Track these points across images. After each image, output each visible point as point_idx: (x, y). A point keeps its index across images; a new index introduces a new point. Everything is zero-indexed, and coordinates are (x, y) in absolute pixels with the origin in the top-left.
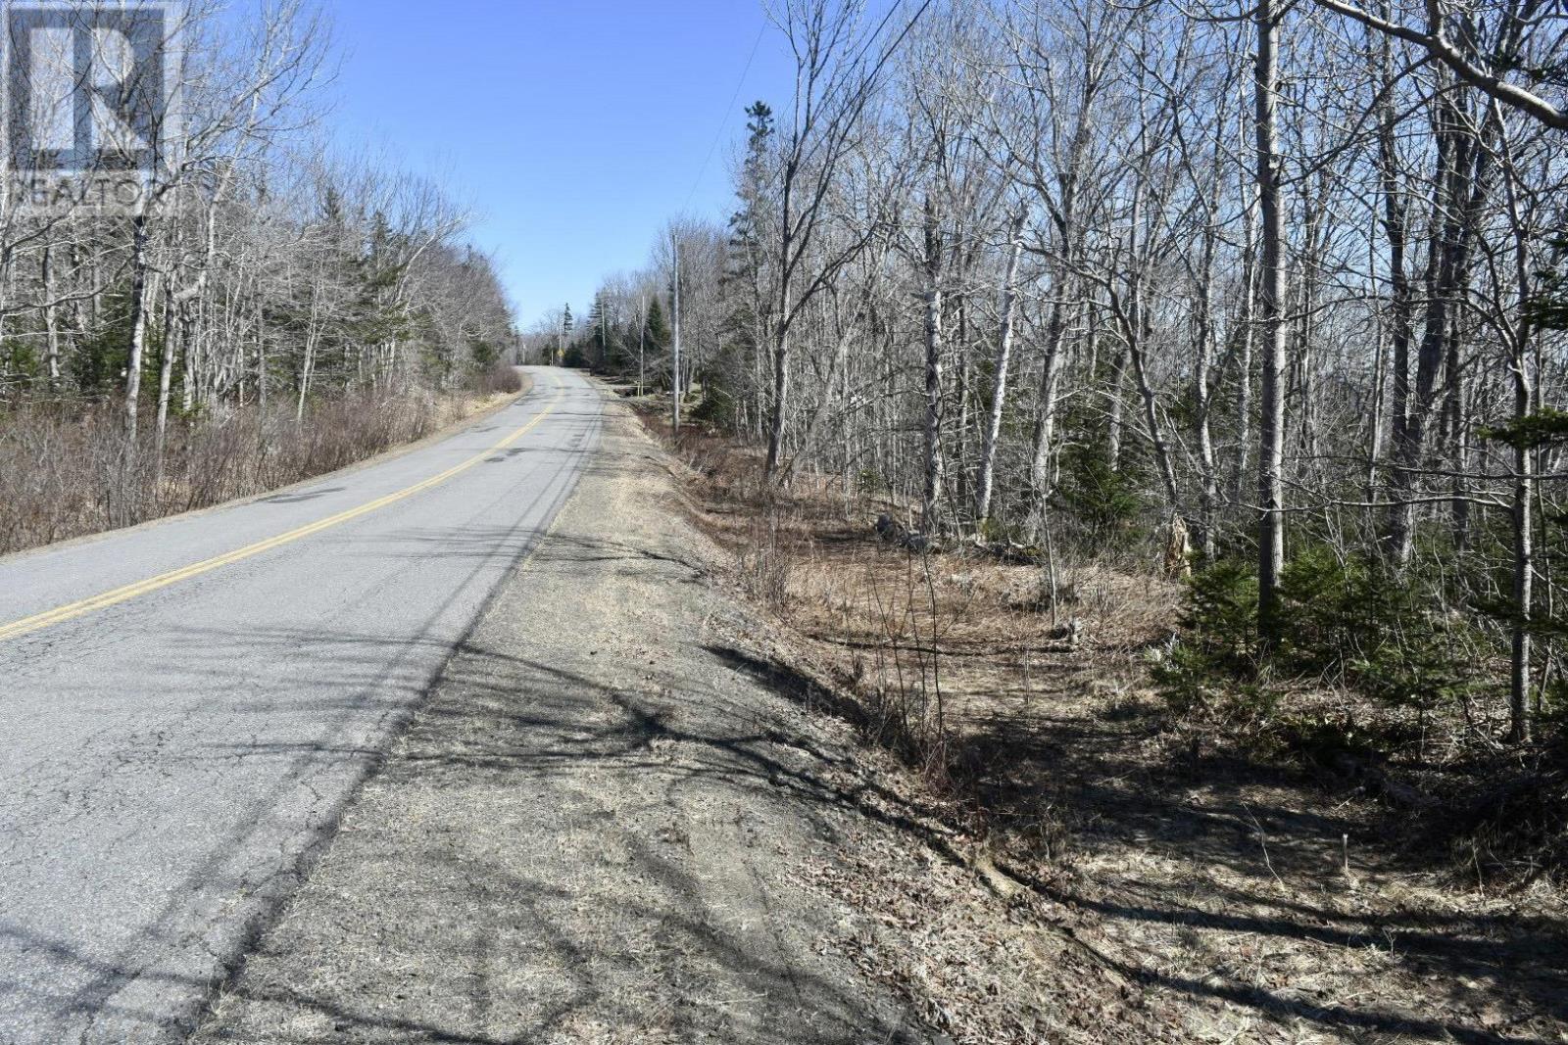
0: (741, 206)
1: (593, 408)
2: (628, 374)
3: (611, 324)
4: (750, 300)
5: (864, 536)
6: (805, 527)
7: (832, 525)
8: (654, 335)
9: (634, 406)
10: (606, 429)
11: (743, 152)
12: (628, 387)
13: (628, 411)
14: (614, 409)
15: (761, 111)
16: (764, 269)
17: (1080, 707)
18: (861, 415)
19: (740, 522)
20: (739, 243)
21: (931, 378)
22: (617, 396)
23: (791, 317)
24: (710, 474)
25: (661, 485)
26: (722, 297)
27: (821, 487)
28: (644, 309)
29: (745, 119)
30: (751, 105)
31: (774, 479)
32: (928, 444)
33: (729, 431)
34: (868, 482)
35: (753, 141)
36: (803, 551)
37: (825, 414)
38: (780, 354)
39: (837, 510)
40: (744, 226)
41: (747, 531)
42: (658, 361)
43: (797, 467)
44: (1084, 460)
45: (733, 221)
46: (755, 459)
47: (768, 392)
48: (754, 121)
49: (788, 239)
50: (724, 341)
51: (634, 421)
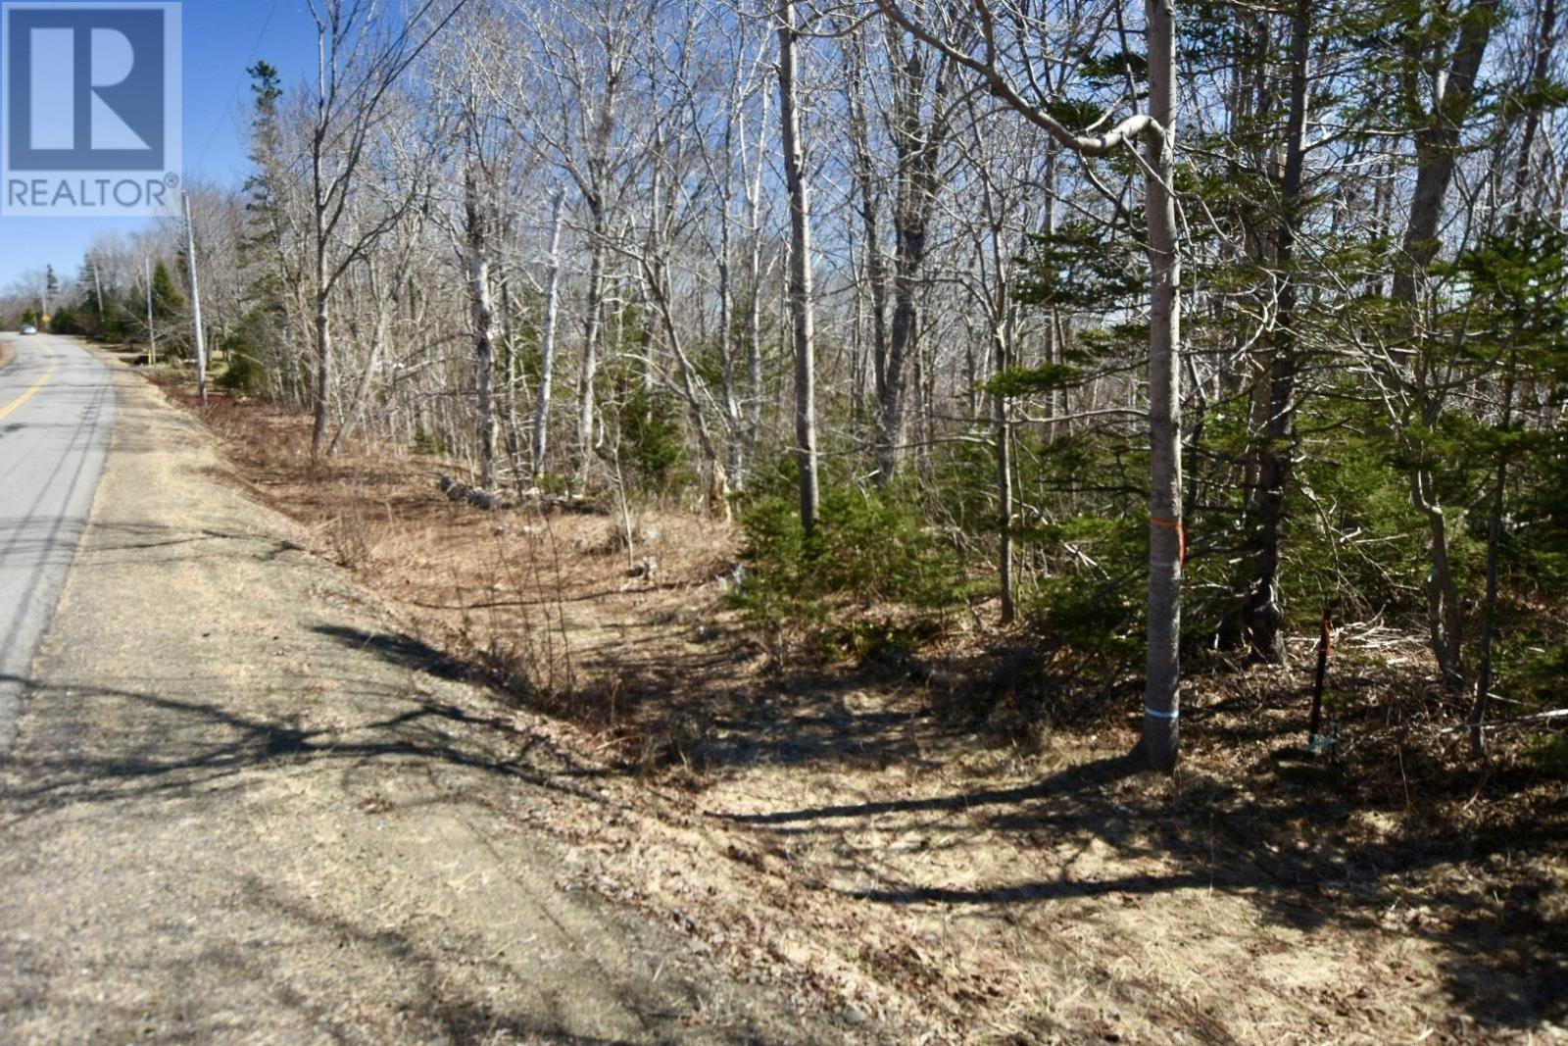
0: (253, 169)
1: (99, 378)
2: (134, 342)
3: (106, 288)
4: (275, 266)
8: (165, 300)
9: (147, 375)
10: (120, 401)
11: (251, 113)
12: (136, 355)
13: (143, 381)
14: (122, 377)
15: (265, 71)
16: (290, 234)
20: (255, 209)
21: (483, 346)
22: (125, 365)
23: (331, 285)
26: (243, 264)
28: (148, 274)
29: (249, 79)
30: (253, 66)
31: (324, 446)
33: (263, 400)
35: (260, 102)
38: (319, 326)
40: (262, 190)
42: (172, 328)
44: (631, 421)
45: (248, 186)
46: (299, 428)
47: (306, 359)
48: (259, 83)
49: (321, 209)
50: (246, 308)
51: (154, 393)
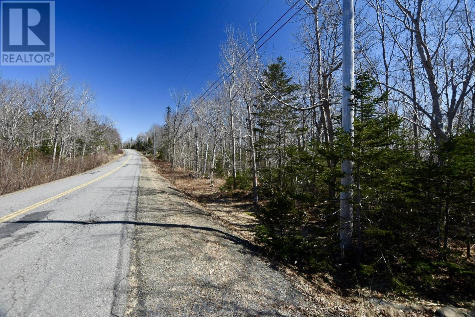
0: (165, 123)
1: (139, 157)
2: (144, 151)
3: (140, 141)
4: (167, 139)
5: (187, 176)
6: (178, 175)
7: (182, 175)
9: (146, 156)
10: (142, 161)
11: (166, 115)
12: (144, 153)
14: (143, 157)
15: (169, 108)
16: (170, 134)
17: (212, 193)
18: (186, 158)
19: (168, 175)
20: (165, 130)
22: (143, 155)
23: (175, 143)
24: (162, 168)
25: (155, 170)
26: (163, 138)
27: (180, 169)
28: (147, 139)
29: (166, 109)
30: (167, 107)
31: (172, 169)
32: (196, 163)
33: (164, 161)
34: (188, 168)
35: (167, 113)
36: (178, 178)
37: (181, 158)
38: (173, 149)
39: (182, 173)
40: (166, 127)
41: (169, 176)
42: (150, 148)
43: (176, 167)
45: (164, 126)
46: (169, 166)
47: (171, 154)
48: (168, 110)
49: (175, 131)
50: (163, 146)
51: (147, 159)
